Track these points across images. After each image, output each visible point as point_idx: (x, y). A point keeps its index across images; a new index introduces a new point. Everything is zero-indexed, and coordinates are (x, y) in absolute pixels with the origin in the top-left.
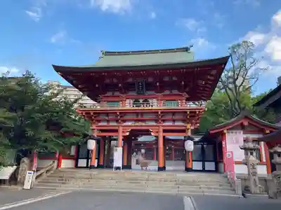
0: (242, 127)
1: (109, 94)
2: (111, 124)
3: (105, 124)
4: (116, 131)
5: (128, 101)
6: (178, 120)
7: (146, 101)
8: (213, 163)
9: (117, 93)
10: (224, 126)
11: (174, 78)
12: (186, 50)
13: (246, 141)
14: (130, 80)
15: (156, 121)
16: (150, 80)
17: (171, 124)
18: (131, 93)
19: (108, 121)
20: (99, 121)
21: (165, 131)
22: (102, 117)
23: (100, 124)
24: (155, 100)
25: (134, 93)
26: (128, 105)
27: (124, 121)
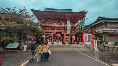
0: (88, 32)
1: (49, 21)
2: (50, 30)
3: (48, 30)
4: (52, 32)
9: (51, 21)
10: (84, 32)
11: (69, 18)
12: (71, 10)
14: (56, 17)
15: (64, 30)
16: (62, 17)
19: (49, 29)
20: (46, 29)
22: (47, 28)
23: (46, 30)
24: (63, 24)
25: (57, 21)
26: (55, 25)
27: (54, 29)
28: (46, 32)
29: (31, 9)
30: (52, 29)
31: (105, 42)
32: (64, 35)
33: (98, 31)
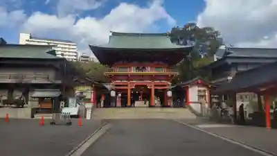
1: (121, 62)
2: (123, 81)
3: (119, 81)
4: (127, 86)
5: (132, 68)
6: (163, 80)
7: (144, 68)
10: (189, 84)
12: (166, 35)
13: (199, 91)
15: (151, 80)
17: (158, 82)
20: (116, 80)
21: (155, 86)
22: (118, 78)
24: (149, 68)
26: (133, 71)
28: (116, 85)
29: (90, 46)
30: (127, 80)
32: (151, 90)
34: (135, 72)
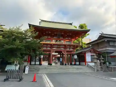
0: (90, 51)
1: (47, 37)
4: (50, 51)
5: (53, 40)
6: (71, 48)
8: (79, 62)
9: (49, 37)
11: (70, 34)
12: (71, 24)
13: (91, 55)
14: (56, 33)
15: (64, 48)
16: (63, 33)
17: (69, 49)
18: (55, 38)
19: (47, 47)
21: (67, 52)
23: (44, 48)
24: (63, 41)
27: (53, 48)
30: (50, 47)
31: (108, 62)
33: (101, 50)
34: (55, 43)
